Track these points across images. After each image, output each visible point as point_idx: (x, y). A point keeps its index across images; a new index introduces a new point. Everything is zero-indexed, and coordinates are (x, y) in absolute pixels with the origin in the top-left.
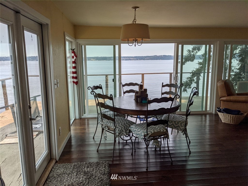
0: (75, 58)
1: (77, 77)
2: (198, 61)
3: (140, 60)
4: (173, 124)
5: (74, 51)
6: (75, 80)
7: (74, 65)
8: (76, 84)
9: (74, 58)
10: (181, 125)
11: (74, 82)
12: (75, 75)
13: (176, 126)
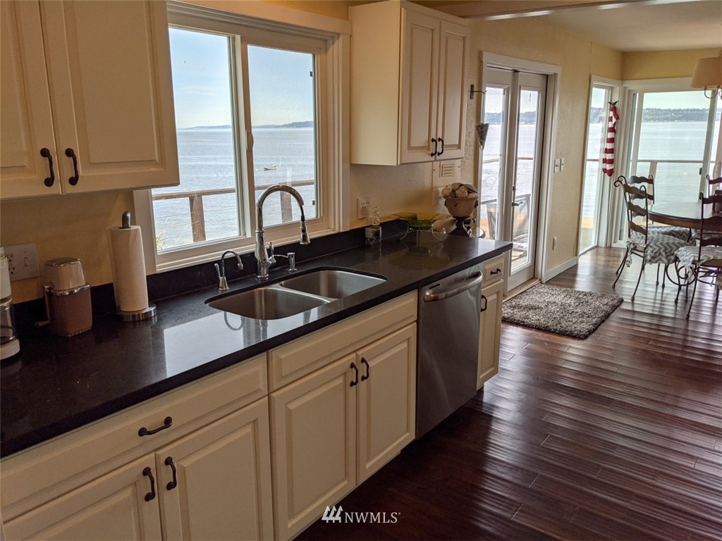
0: (614, 120)
1: (613, 160)
5: (615, 108)
6: (608, 167)
7: (610, 135)
8: (610, 175)
9: (612, 121)
11: (605, 170)
12: (609, 156)
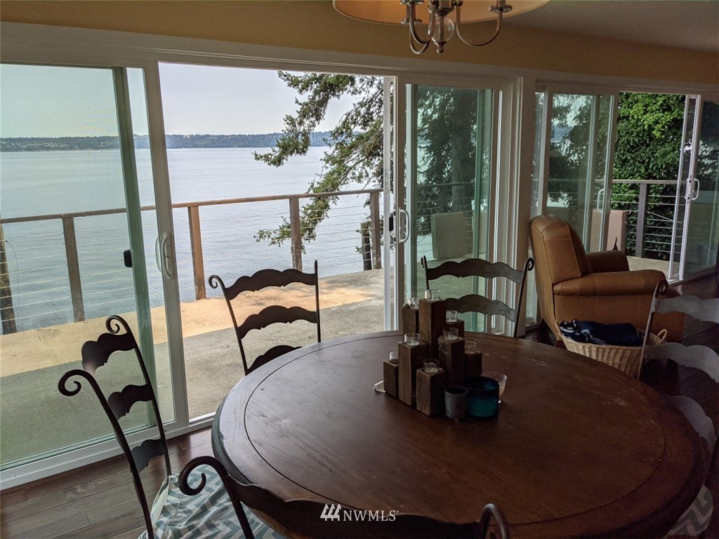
2: (325, 153)
3: (81, 148)
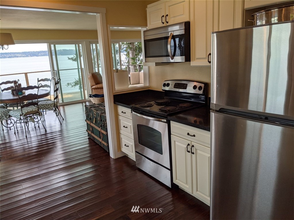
4: (45, 106)
10: (51, 106)
13: (47, 107)
